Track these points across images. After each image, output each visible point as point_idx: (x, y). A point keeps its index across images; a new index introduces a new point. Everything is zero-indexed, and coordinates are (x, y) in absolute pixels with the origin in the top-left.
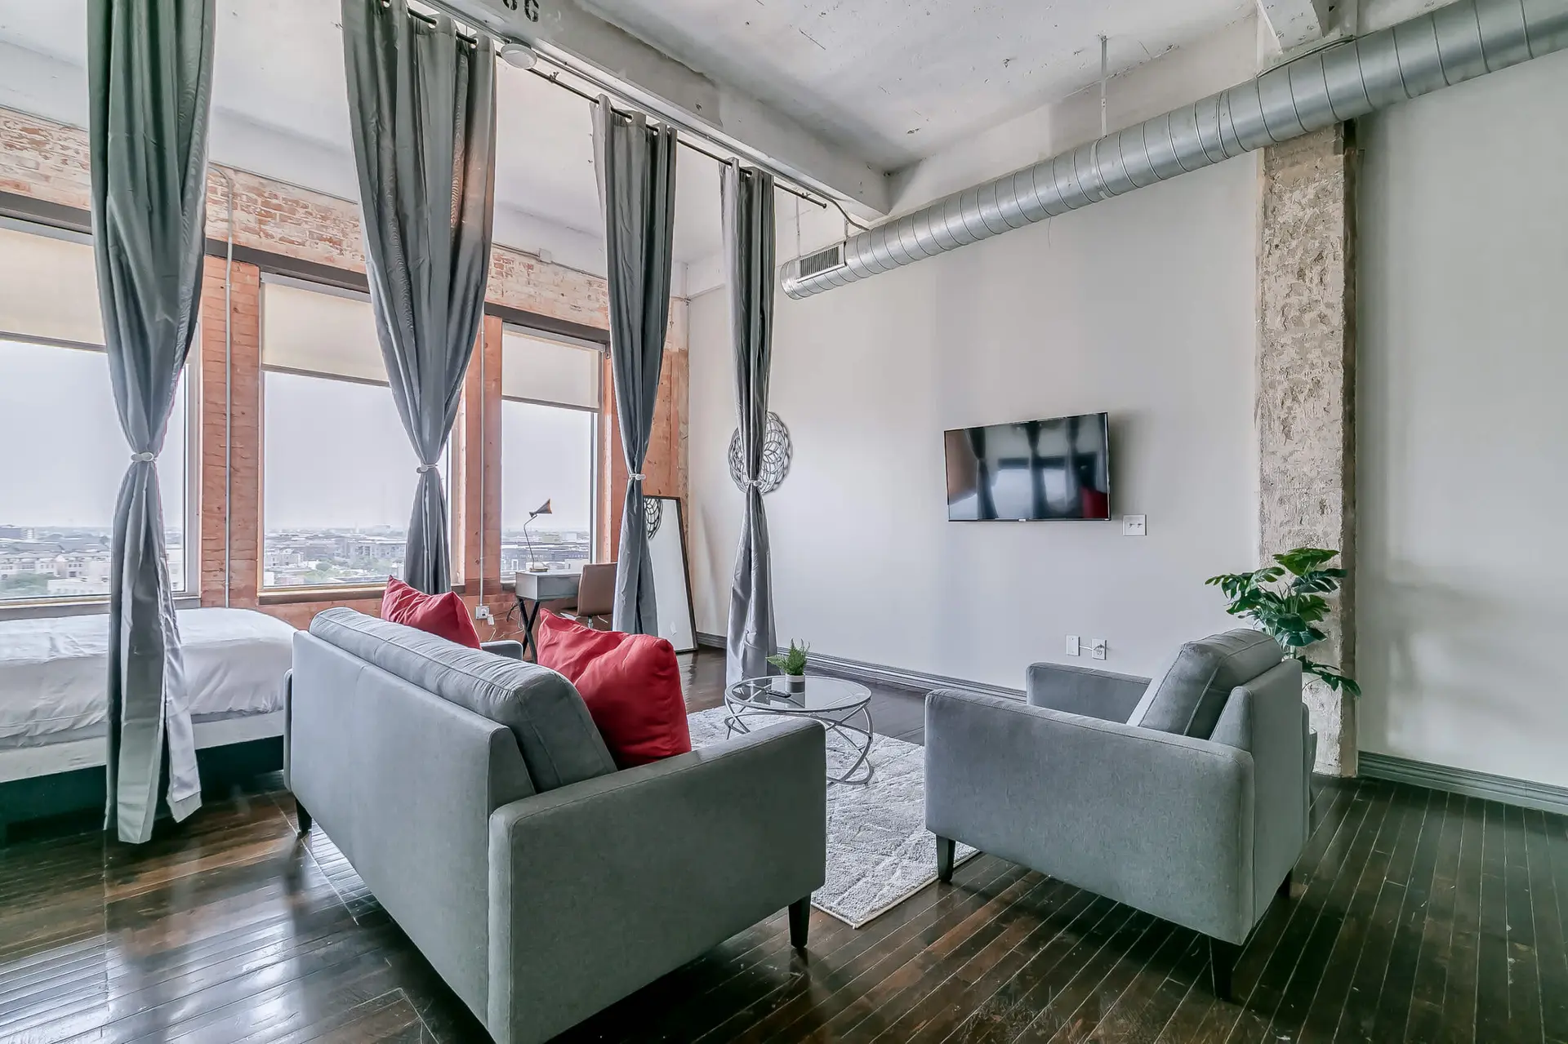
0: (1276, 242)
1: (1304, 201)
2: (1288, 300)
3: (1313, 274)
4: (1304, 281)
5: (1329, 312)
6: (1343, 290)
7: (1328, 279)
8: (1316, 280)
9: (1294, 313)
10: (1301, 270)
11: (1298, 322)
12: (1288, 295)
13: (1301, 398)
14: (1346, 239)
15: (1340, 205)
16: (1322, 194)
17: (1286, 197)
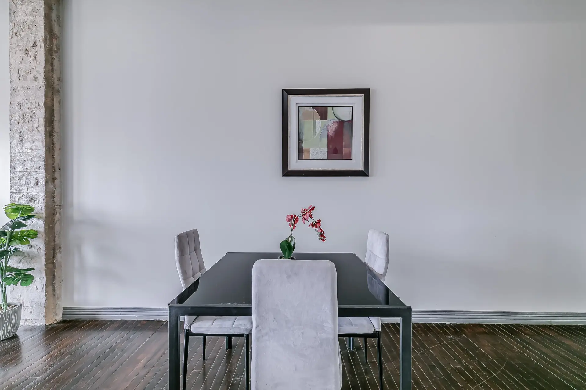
0: (15, 31)
1: (27, 12)
2: (21, 66)
3: (32, 53)
4: (28, 56)
5: (38, 76)
6: (44, 65)
7: (38, 57)
8: (33, 57)
9: (23, 74)
10: (27, 50)
11: (25, 79)
12: (21, 63)
13: (27, 120)
14: (45, 39)
15: (42, 18)
16: (34, 11)
17: (20, 6)
